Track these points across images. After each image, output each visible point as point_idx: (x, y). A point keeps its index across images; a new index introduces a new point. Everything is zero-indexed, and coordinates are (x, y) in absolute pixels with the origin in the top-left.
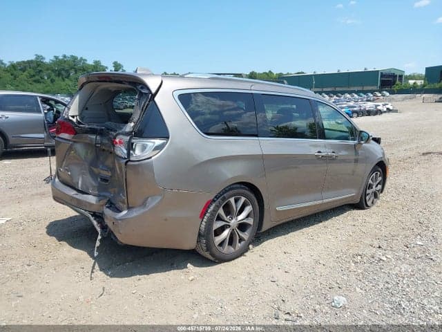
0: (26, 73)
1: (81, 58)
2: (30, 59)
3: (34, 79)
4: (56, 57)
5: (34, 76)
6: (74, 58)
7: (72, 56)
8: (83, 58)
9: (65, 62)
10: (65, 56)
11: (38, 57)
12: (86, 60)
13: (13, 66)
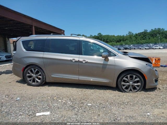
0: (140, 37)
1: (162, 29)
2: (143, 32)
3: (143, 38)
4: (152, 30)
5: (143, 37)
6: (159, 29)
7: (158, 28)
8: (163, 29)
9: (155, 31)
10: (155, 29)
11: (145, 30)
12: (164, 29)
13: (136, 35)
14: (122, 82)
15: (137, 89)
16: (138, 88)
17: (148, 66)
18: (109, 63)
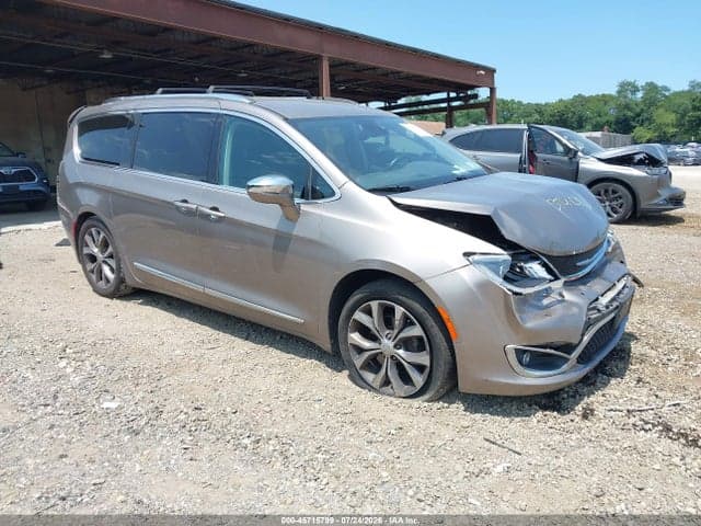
14: (352, 332)
15: (413, 385)
16: (418, 379)
17: (478, 263)
18: (298, 230)
